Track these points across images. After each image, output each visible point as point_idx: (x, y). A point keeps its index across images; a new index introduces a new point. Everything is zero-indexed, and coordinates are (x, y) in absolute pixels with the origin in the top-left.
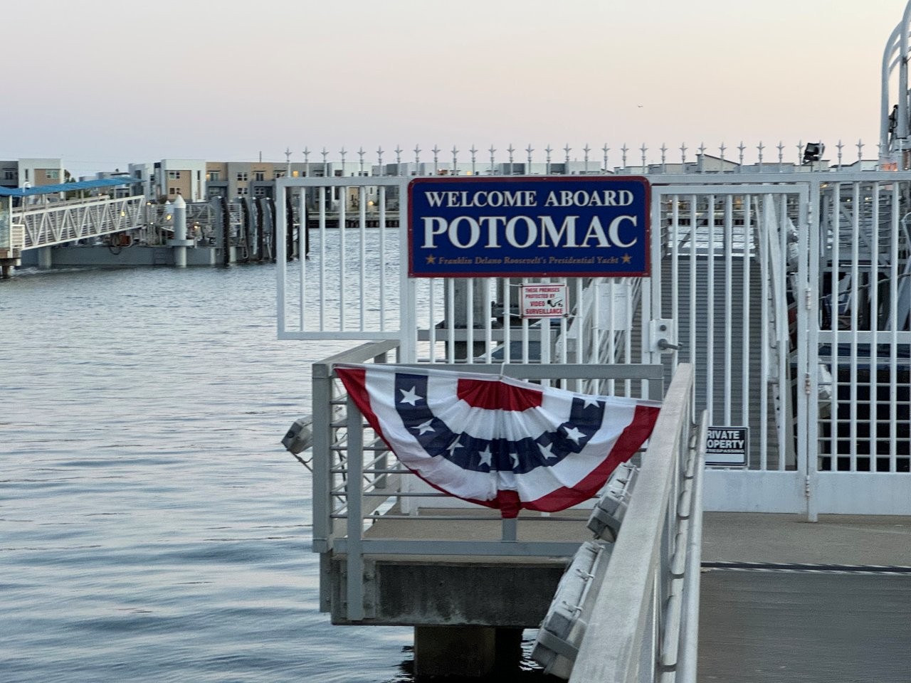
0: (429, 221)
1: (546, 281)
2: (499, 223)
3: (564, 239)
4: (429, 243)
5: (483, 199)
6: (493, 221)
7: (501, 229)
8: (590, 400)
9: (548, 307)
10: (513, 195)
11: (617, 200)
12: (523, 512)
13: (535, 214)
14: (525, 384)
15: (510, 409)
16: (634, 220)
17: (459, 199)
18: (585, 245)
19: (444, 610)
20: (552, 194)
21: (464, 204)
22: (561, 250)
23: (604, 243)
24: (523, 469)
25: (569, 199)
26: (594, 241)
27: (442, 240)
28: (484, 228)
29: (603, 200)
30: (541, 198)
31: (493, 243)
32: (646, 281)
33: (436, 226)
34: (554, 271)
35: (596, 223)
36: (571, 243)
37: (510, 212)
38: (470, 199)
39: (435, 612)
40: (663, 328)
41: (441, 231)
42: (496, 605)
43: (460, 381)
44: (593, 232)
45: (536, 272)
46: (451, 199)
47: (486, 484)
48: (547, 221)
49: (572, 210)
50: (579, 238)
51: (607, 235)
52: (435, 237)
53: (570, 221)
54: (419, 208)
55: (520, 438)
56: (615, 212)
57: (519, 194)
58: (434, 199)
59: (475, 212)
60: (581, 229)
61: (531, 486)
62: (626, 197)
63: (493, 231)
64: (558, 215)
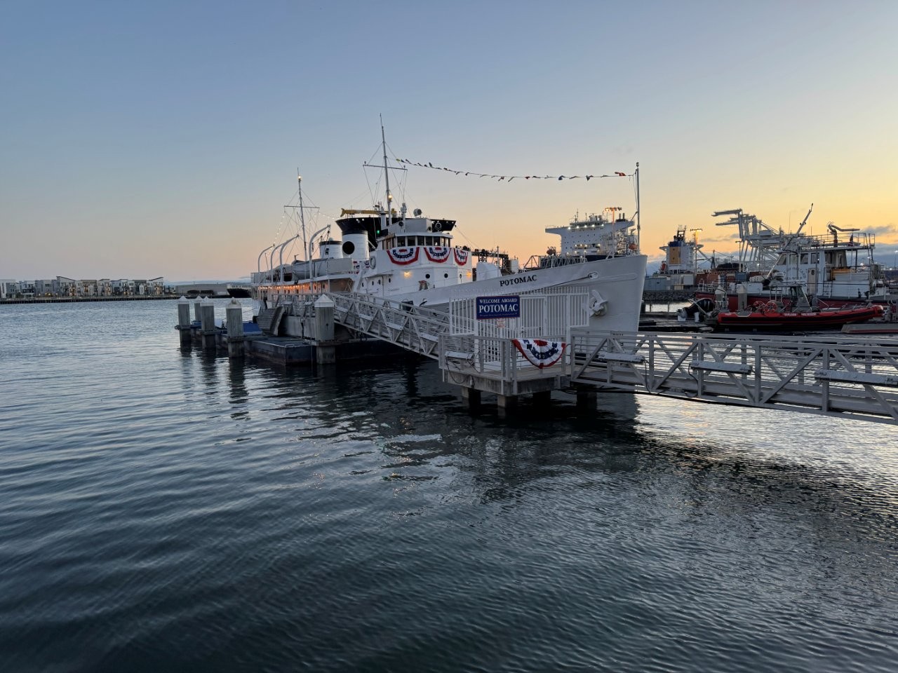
1: (501, 319)
8: (555, 343)
9: (502, 325)
12: (544, 367)
13: (500, 304)
14: (545, 340)
15: (543, 346)
19: (529, 390)
22: (504, 312)
24: (546, 358)
25: (506, 301)
27: (483, 311)
28: (490, 308)
30: (500, 301)
32: (519, 318)
37: (495, 304)
39: (527, 391)
40: (522, 328)
42: (537, 388)
43: (535, 340)
47: (538, 362)
48: (502, 306)
50: (508, 309)
51: (512, 308)
54: (478, 304)
55: (545, 351)
59: (489, 304)
60: (508, 307)
61: (547, 361)
62: (516, 300)
63: (493, 308)
64: (504, 304)
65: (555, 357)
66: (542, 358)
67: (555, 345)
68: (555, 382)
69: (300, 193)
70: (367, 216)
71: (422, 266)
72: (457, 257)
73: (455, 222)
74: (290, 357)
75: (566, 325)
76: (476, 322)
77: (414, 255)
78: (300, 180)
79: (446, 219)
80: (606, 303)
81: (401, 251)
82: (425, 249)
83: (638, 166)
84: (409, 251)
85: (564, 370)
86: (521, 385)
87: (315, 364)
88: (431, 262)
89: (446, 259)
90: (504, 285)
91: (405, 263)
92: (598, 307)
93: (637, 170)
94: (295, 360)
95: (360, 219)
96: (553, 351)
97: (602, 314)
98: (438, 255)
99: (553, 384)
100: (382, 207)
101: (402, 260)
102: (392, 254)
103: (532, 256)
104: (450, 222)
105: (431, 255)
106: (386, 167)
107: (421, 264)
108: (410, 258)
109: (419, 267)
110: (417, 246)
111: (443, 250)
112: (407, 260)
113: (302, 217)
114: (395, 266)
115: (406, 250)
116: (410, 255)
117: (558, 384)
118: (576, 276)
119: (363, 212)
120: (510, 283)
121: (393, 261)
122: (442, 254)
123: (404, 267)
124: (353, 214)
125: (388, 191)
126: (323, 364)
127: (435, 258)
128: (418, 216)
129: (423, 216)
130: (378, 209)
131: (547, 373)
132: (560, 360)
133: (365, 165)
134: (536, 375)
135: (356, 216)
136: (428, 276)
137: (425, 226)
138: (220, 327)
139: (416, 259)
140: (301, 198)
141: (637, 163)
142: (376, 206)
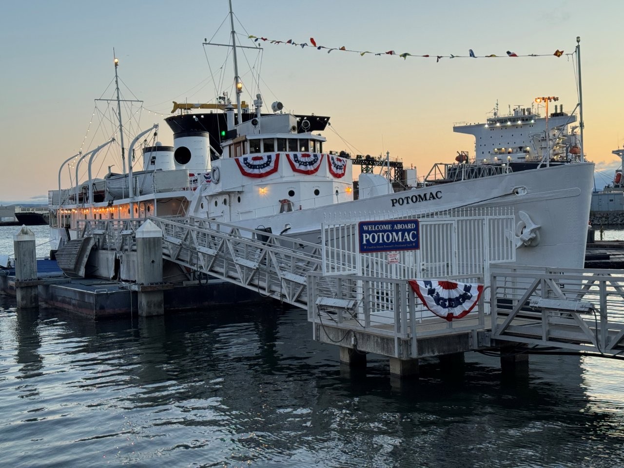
0: (364, 235)
1: (393, 252)
2: (382, 235)
3: (398, 239)
4: (365, 242)
5: (378, 228)
6: (381, 234)
7: (383, 236)
8: (468, 285)
9: (395, 260)
10: (386, 226)
11: (411, 226)
12: (453, 319)
13: (391, 231)
14: (454, 281)
15: (451, 289)
16: (415, 232)
17: (372, 228)
18: (404, 241)
19: (433, 352)
20: (395, 225)
21: (373, 229)
22: (398, 243)
23: (408, 240)
24: (455, 306)
25: (400, 227)
26: (406, 239)
27: (368, 241)
28: (378, 237)
29: (397, 227)
30: (393, 227)
31: (381, 241)
32: (418, 251)
33: (366, 236)
34: (396, 249)
35: (406, 234)
36: (400, 240)
37: (385, 231)
38: (375, 228)
39: (431, 352)
40: (423, 265)
41: (368, 238)
42: (445, 348)
43: (439, 282)
44: (406, 237)
45: (391, 250)
46: (370, 228)
47: (445, 312)
48: (394, 234)
49: (400, 230)
50: (402, 239)
51: (409, 237)
52: (366, 240)
53: (400, 233)
54: (362, 231)
55: (455, 297)
56: (411, 230)
57: (387, 225)
58: (365, 228)
59: (376, 232)
60: (403, 235)
61: (457, 311)
62: (413, 226)
63: (381, 238)
64: (397, 232)
65: (467, 305)
66: (451, 306)
67: (467, 289)
68: (470, 340)
69: (117, 82)
70: (207, 111)
71: (284, 180)
72: (332, 167)
73: (328, 118)
74: (102, 308)
75: (484, 260)
76: (359, 256)
77: (272, 165)
78: (116, 64)
79: (316, 114)
80: (539, 229)
81: (255, 159)
82: (288, 156)
83: (578, 41)
84: (265, 160)
85: (482, 323)
86: (423, 343)
87: (136, 315)
88: (296, 174)
89: (316, 170)
90: (397, 205)
91: (260, 176)
92: (527, 234)
93: (578, 47)
94: (109, 311)
95: (198, 116)
96: (465, 297)
97: (534, 244)
98: (305, 164)
99: (467, 343)
100: (228, 99)
101: (256, 171)
102: (242, 164)
103: (436, 165)
104: (322, 118)
105: (297, 165)
106: (234, 46)
107: (281, 177)
108: (268, 169)
109: (280, 180)
110: (276, 152)
111: (312, 158)
112: (263, 171)
113: (119, 114)
114: (247, 181)
115: (261, 158)
116: (267, 164)
117: (474, 343)
118: (496, 193)
119: (203, 106)
120: (405, 201)
121: (244, 174)
122: (311, 163)
123: (258, 181)
124: (189, 109)
125: (236, 78)
126: (147, 317)
127: (302, 168)
128: (278, 112)
129: (284, 111)
130: (223, 102)
131: (459, 327)
132: (476, 308)
133: (206, 43)
134: (443, 329)
135: (194, 111)
136: (292, 193)
137: (288, 126)
138: (6, 266)
139: (275, 170)
140: (118, 88)
141: (578, 38)
142: (220, 98)
